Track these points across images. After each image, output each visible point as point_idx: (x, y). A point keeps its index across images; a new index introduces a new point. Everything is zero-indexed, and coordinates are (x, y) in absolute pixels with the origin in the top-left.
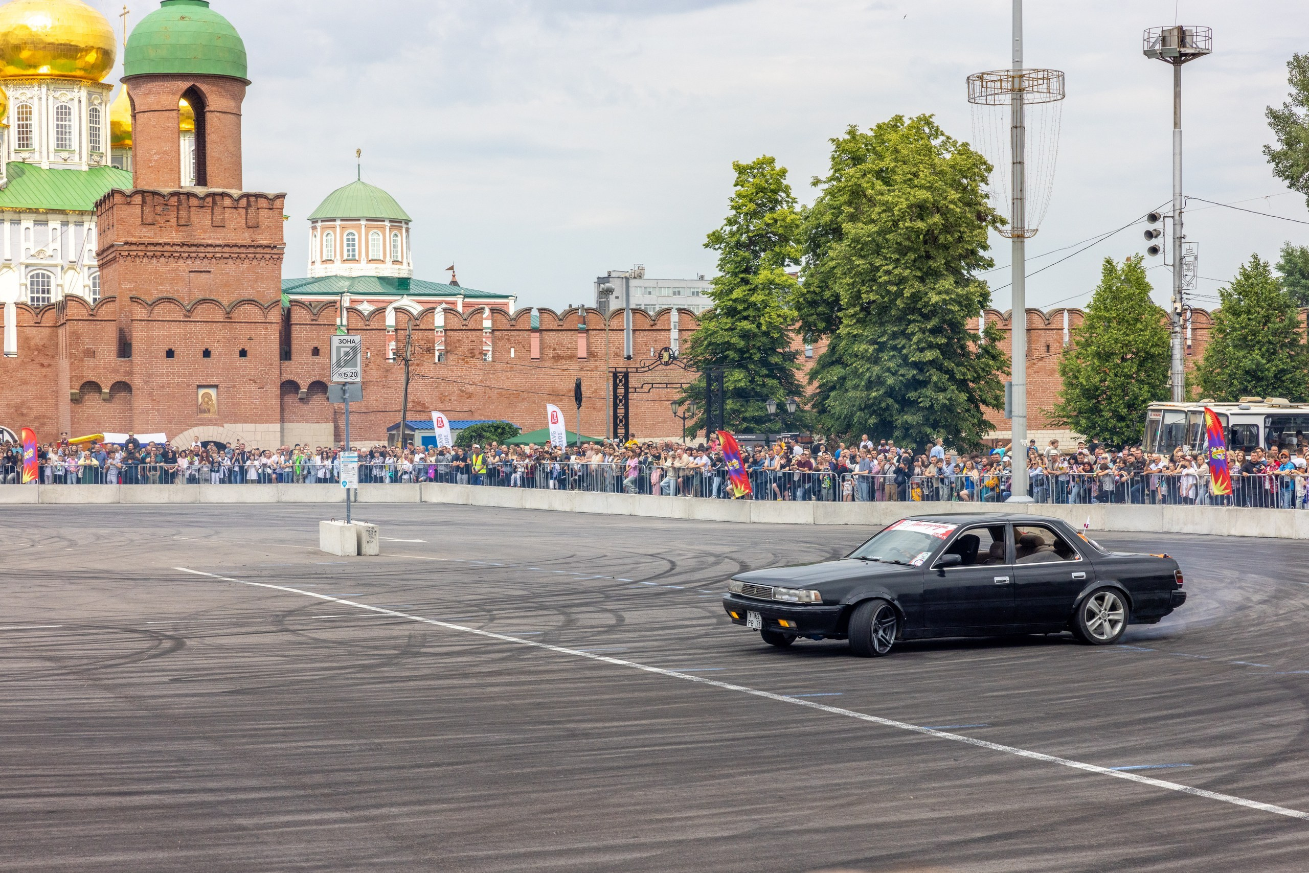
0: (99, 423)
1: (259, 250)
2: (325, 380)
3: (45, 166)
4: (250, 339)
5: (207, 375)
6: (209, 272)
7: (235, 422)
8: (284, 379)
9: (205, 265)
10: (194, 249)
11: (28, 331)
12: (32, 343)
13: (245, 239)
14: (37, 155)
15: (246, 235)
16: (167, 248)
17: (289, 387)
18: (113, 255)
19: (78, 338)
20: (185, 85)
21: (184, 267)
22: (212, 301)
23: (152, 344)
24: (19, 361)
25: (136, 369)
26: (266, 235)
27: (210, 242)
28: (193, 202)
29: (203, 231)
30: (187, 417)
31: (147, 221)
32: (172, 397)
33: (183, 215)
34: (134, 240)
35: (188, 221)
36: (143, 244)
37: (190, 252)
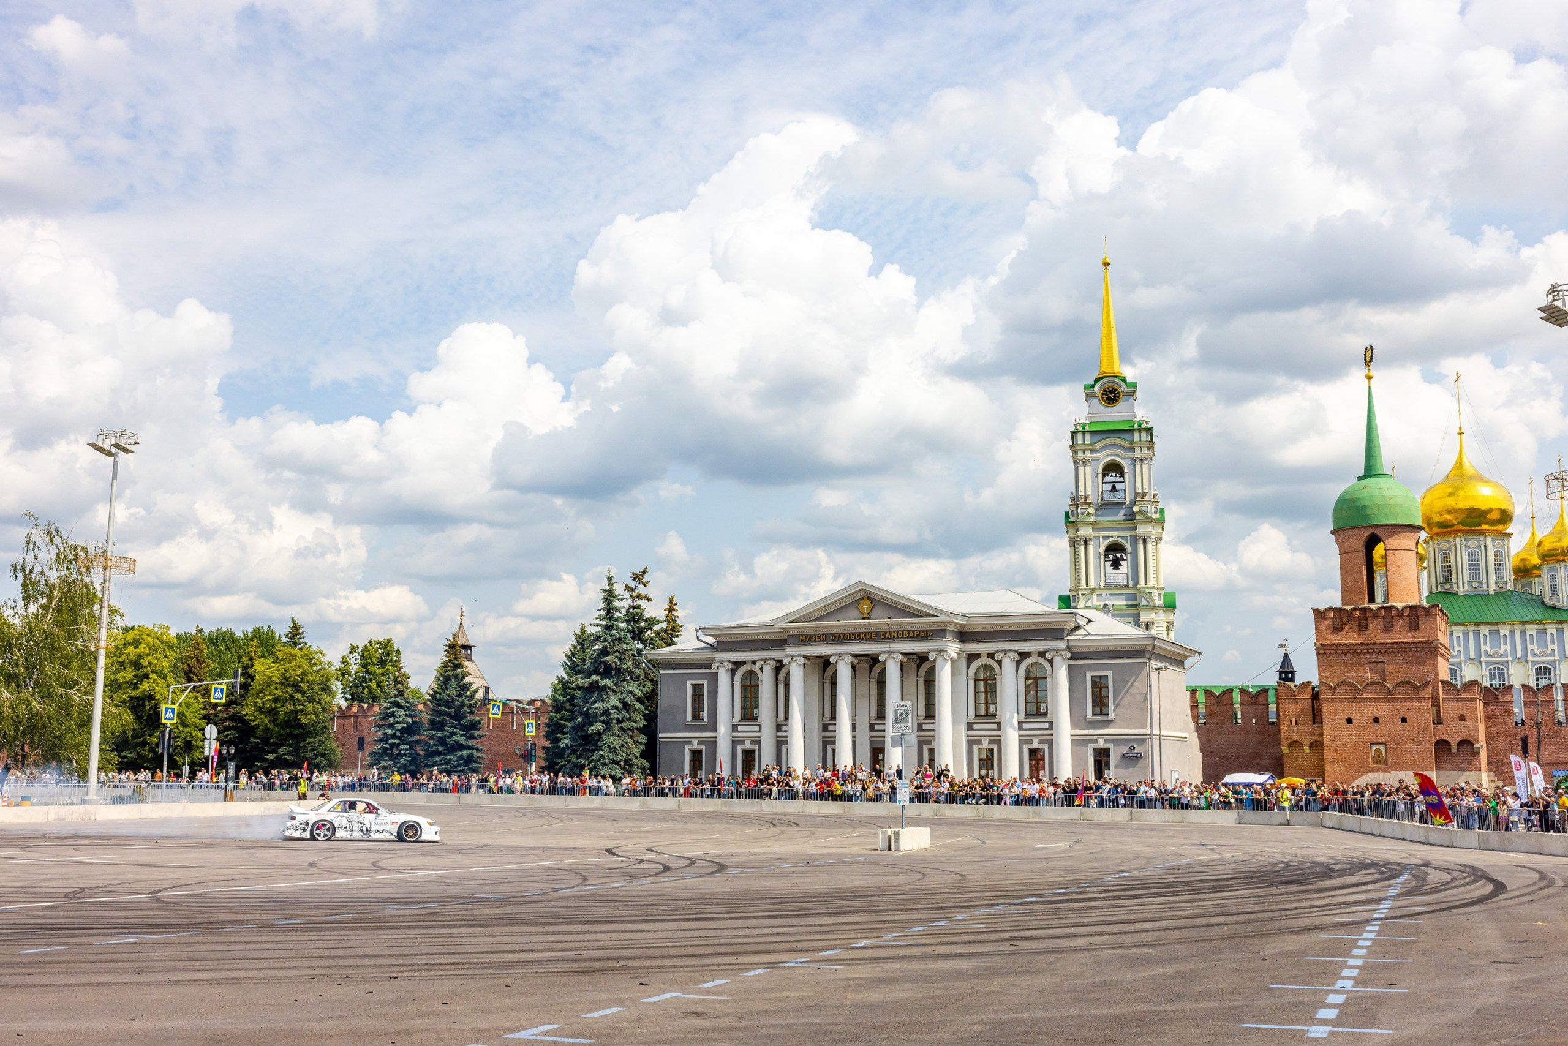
0: (1304, 770)
1: (1419, 645)
2: (1470, 739)
3: (1461, 592)
4: (1409, 710)
5: (1377, 735)
6: (1384, 663)
7: (1399, 770)
8: (1438, 738)
9: (1380, 658)
10: (1371, 646)
13: (1409, 638)
14: (1455, 586)
15: (1410, 635)
16: (1351, 647)
17: (1442, 745)
19: (1285, 711)
20: (1365, 534)
21: (1363, 660)
22: (1378, 683)
23: (1337, 714)
25: (1325, 732)
26: (1424, 634)
27: (1382, 641)
28: (1369, 614)
29: (1377, 635)
30: (1363, 766)
31: (1337, 629)
32: (1351, 751)
33: (1363, 623)
34: (1327, 642)
35: (1367, 627)
36: (1334, 645)
37: (1368, 648)
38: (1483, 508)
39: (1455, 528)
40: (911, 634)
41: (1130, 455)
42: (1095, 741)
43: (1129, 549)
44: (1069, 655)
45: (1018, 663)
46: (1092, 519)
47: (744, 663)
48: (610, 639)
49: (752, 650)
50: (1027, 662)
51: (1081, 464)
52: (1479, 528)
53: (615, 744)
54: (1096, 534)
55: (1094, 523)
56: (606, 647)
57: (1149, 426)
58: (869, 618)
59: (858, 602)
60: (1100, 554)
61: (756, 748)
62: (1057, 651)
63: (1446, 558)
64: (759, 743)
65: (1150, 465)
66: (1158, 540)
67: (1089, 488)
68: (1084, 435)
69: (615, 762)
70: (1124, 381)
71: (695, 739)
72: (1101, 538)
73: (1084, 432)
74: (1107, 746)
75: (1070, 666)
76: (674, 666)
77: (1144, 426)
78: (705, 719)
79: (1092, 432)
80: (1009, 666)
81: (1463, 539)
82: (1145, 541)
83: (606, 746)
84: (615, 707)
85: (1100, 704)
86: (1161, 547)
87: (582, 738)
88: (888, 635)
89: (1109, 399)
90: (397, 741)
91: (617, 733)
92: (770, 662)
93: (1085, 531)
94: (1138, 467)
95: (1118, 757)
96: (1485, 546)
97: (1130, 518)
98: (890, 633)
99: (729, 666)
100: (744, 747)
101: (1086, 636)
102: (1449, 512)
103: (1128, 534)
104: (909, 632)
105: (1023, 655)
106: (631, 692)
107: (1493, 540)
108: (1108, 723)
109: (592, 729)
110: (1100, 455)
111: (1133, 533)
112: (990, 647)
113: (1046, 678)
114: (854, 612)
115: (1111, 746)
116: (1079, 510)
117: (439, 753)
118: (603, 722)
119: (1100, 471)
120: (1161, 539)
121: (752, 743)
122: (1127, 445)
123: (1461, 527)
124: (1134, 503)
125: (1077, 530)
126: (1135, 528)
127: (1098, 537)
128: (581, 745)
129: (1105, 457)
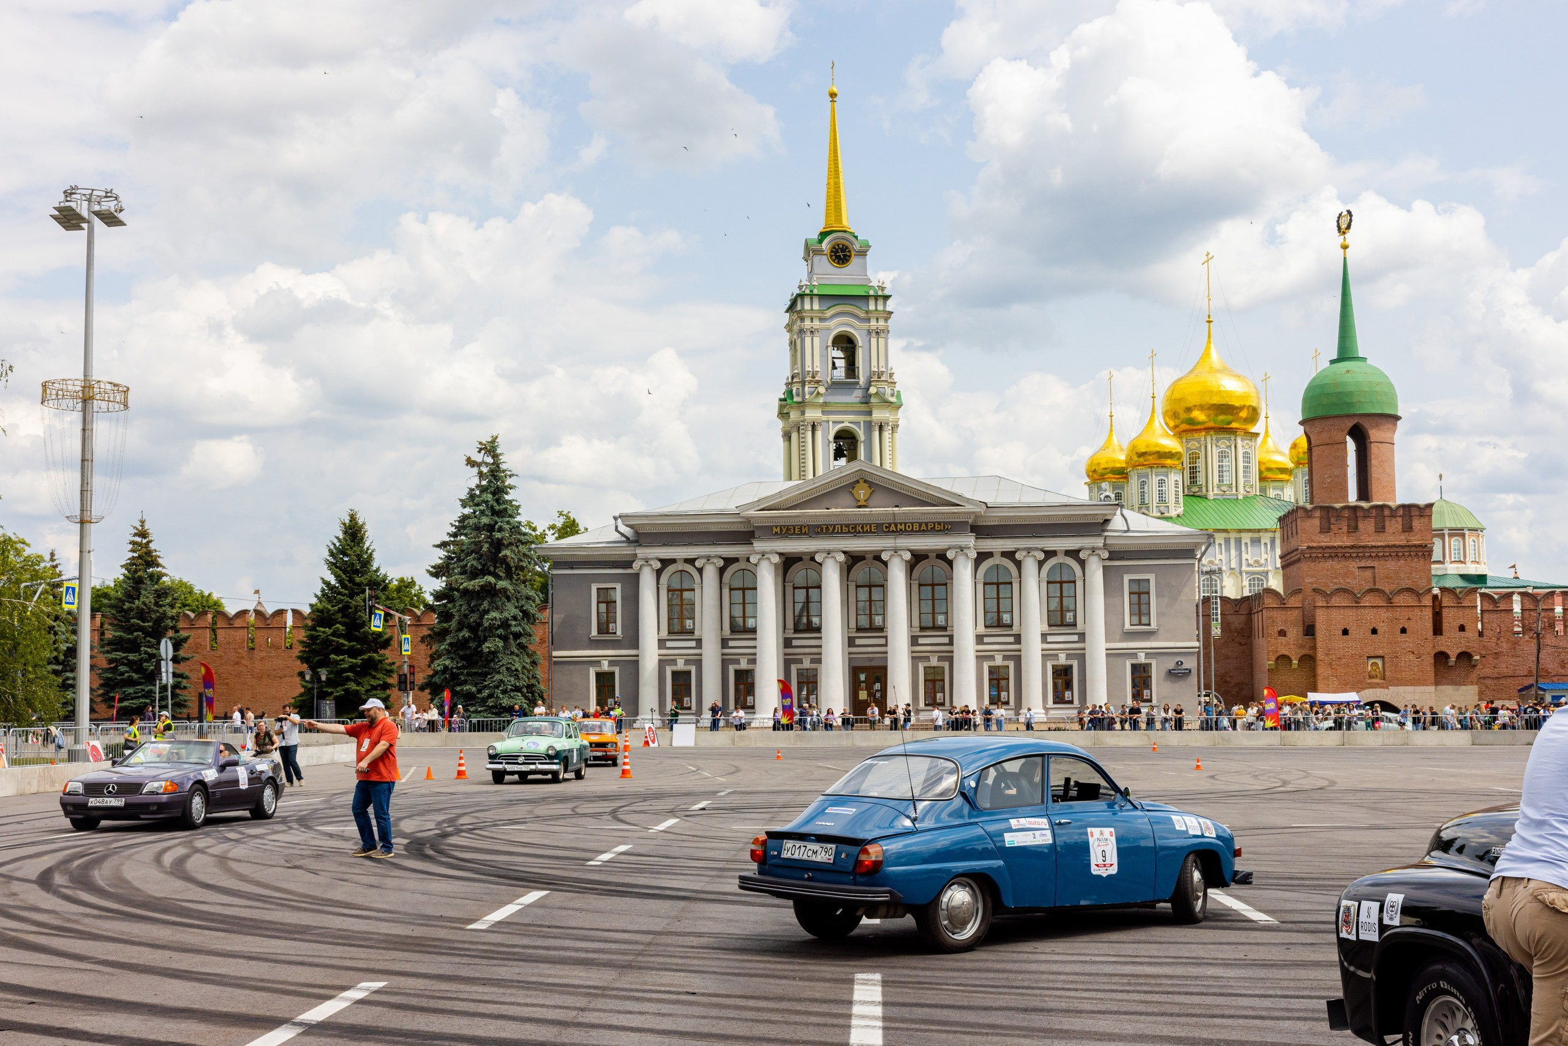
0: (1290, 687)
1: (1413, 549)
2: (1470, 651)
3: (1211, 496)
4: (1409, 619)
5: (1375, 648)
6: (1374, 567)
7: (1399, 686)
8: (1437, 651)
9: (1369, 563)
10: (1361, 550)
11: (1229, 618)
12: (1233, 627)
13: (1401, 540)
14: (1204, 489)
15: (1403, 537)
16: (1339, 550)
17: (1441, 657)
18: (1298, 557)
19: (1273, 622)
20: (1350, 424)
21: (1353, 565)
22: (1376, 590)
23: (1331, 625)
24: (1223, 641)
25: (1319, 645)
26: (1418, 537)
27: (1374, 544)
28: (1360, 513)
29: (1367, 535)
30: (1360, 682)
31: (1325, 529)
32: (1347, 665)
33: (1353, 523)
34: (1315, 545)
35: (1356, 528)
36: (1321, 547)
37: (1357, 552)
38: (1237, 404)
39: (1206, 425)
40: (924, 527)
41: (865, 325)
42: (1135, 655)
43: (861, 435)
44: (1106, 555)
45: (1041, 564)
46: (821, 400)
47: (673, 561)
48: (507, 527)
49: (690, 544)
50: (1052, 562)
51: (808, 333)
52: (1231, 426)
53: (517, 666)
54: (825, 418)
55: (825, 404)
56: (502, 538)
57: (886, 292)
58: (865, 506)
59: (853, 485)
60: (830, 442)
61: (693, 669)
62: (1093, 550)
63: (1194, 458)
64: (699, 663)
65: (886, 339)
66: (895, 428)
67: (817, 363)
68: (811, 299)
69: (517, 689)
70: (856, 237)
71: (605, 657)
72: (831, 423)
73: (812, 296)
74: (1148, 661)
75: (1104, 567)
76: (571, 565)
77: (880, 293)
78: (619, 633)
79: (822, 297)
80: (1030, 567)
81: (1214, 439)
82: (881, 428)
83: (504, 668)
84: (515, 618)
85: (1140, 609)
86: (897, 435)
87: (462, 658)
88: (893, 528)
89: (838, 257)
90: (60, 668)
91: (516, 651)
92: (715, 561)
93: (812, 414)
94: (874, 341)
95: (1163, 674)
96: (1236, 447)
97: (864, 400)
98: (896, 525)
99: (658, 565)
100: (675, 668)
101: (1126, 532)
102: (1201, 408)
103: (861, 419)
104: (920, 524)
105: (1050, 554)
106: (528, 598)
107: (1242, 440)
108: (1149, 635)
109: (488, 646)
110: (832, 323)
111: (868, 418)
112: (1008, 545)
113: (1074, 582)
114: (847, 499)
115: (1154, 663)
116: (806, 389)
117: (131, 682)
118: (500, 637)
119: (830, 344)
120: (897, 426)
121: (687, 662)
122: (863, 315)
123: (1211, 424)
124: (869, 384)
125: (803, 413)
126: (870, 413)
127: (828, 422)
128: (464, 667)
129: (837, 326)
